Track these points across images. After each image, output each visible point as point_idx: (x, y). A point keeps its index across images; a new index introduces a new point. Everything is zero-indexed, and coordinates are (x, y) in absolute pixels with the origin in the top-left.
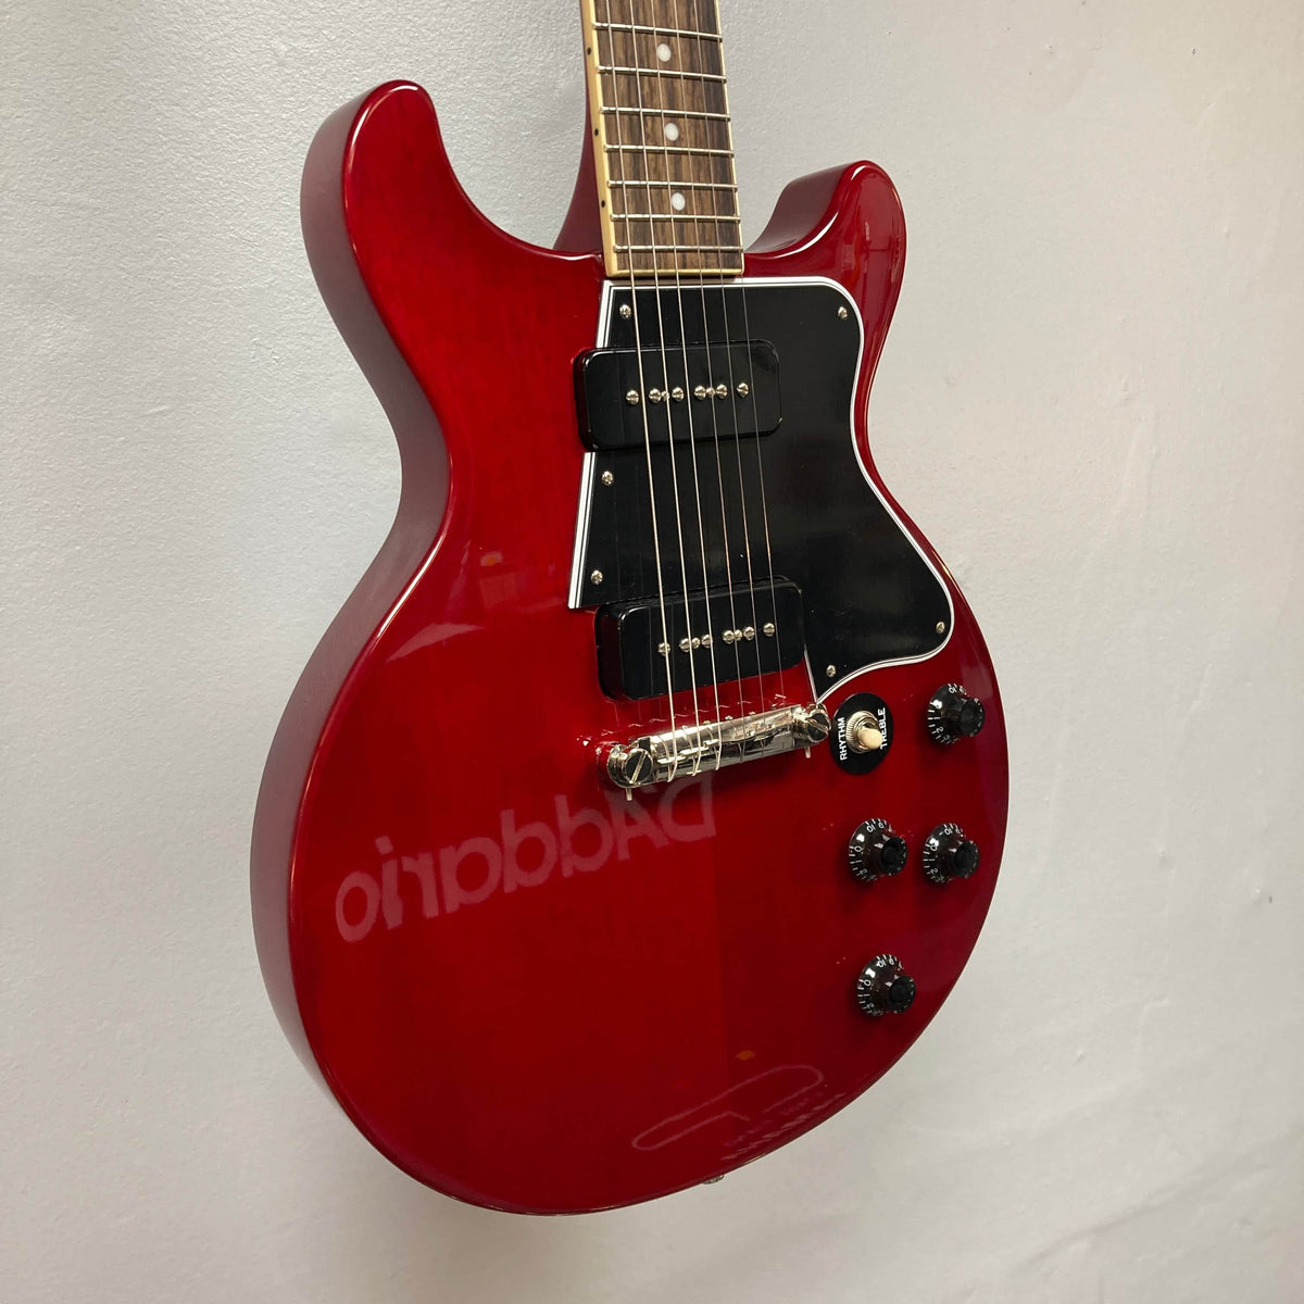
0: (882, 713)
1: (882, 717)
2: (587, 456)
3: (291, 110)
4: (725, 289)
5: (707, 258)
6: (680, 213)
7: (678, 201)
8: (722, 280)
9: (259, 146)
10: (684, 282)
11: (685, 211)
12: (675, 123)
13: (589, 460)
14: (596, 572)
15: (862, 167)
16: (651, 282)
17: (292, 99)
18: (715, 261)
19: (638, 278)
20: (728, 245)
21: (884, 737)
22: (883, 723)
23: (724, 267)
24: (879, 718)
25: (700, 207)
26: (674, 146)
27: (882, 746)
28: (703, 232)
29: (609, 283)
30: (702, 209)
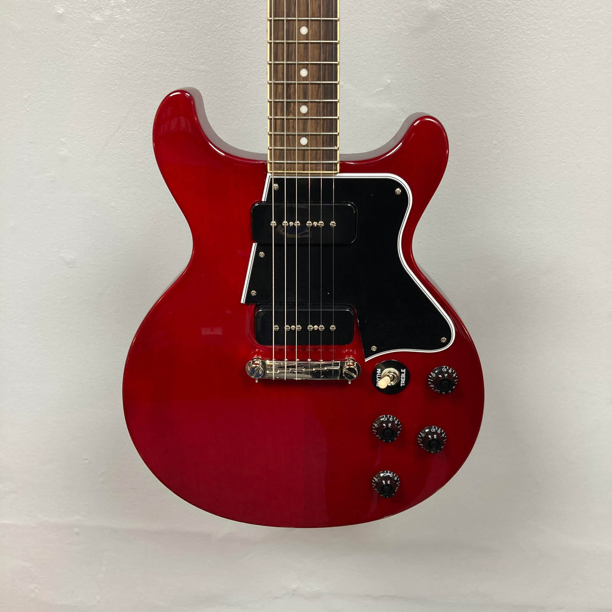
0: (404, 371)
1: (403, 373)
2: (254, 244)
6: (304, 146)
7: (304, 141)
11: (307, 145)
12: (306, 105)
13: (254, 246)
14: (253, 291)
15: (419, 121)
18: (321, 168)
20: (329, 161)
21: (403, 381)
22: (403, 375)
23: (327, 170)
24: (401, 373)
25: (315, 143)
26: (305, 116)
27: (401, 385)
28: (315, 154)
29: (270, 174)
30: (317, 144)
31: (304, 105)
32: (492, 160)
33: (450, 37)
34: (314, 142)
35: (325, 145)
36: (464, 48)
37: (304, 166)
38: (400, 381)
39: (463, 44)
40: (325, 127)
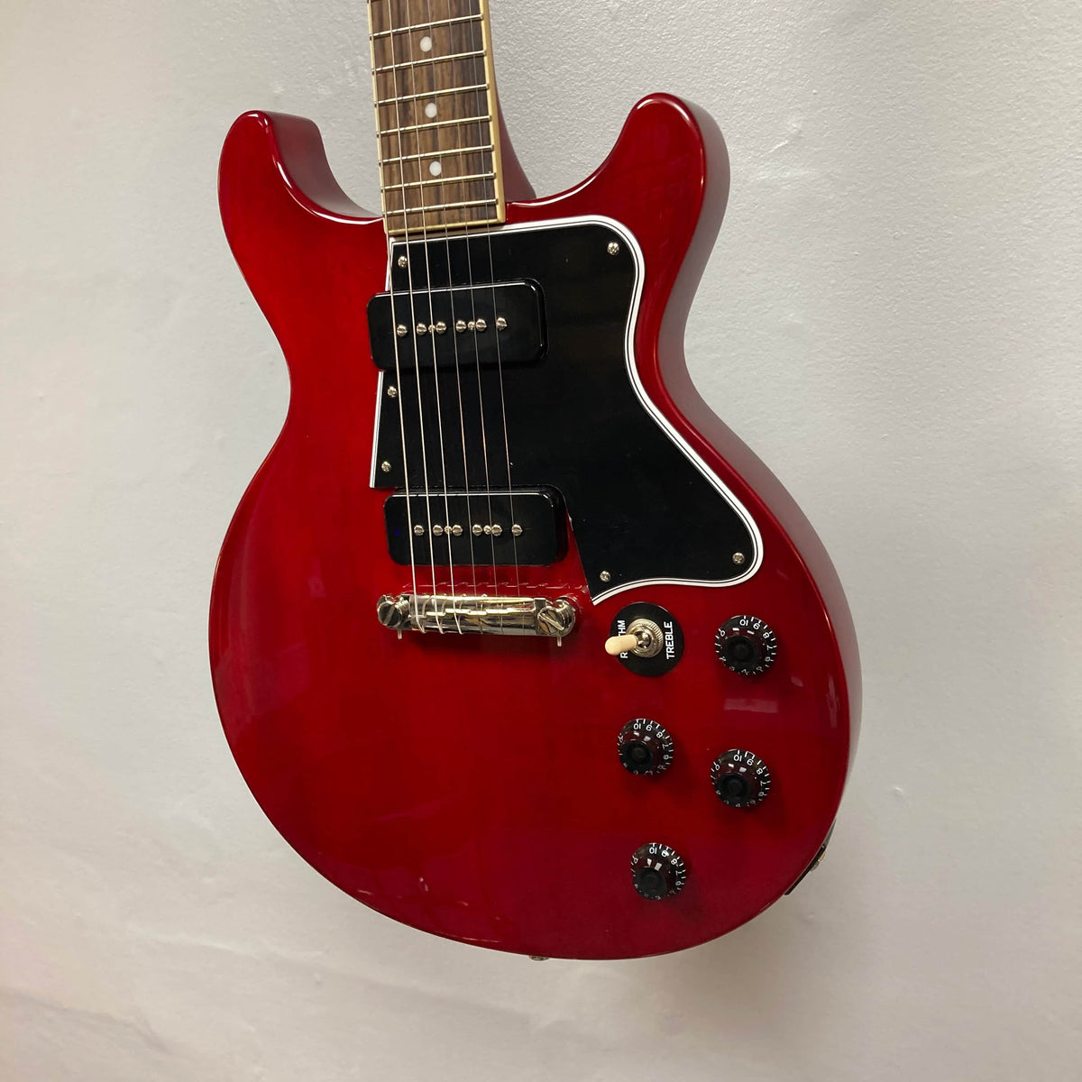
0: (669, 626)
1: (669, 630)
2: (380, 373)
3: (619, 55)
4: (491, 236)
5: (460, 212)
6: (438, 178)
7: (436, 168)
8: (488, 229)
9: (595, 88)
10: (430, 236)
11: (441, 176)
12: (434, 102)
13: (381, 376)
14: (386, 463)
16: (421, 237)
17: (621, 45)
18: (469, 215)
19: (411, 234)
21: (670, 648)
22: (669, 636)
23: (478, 219)
24: (664, 630)
25: (455, 169)
26: (433, 122)
27: (668, 656)
28: (455, 191)
29: (392, 240)
30: (458, 171)
31: (430, 102)
32: (1023, 260)
33: (913, 22)
34: (453, 167)
35: (472, 171)
36: (944, 39)
37: (439, 216)
38: (665, 647)
39: (940, 31)
40: (469, 137)
